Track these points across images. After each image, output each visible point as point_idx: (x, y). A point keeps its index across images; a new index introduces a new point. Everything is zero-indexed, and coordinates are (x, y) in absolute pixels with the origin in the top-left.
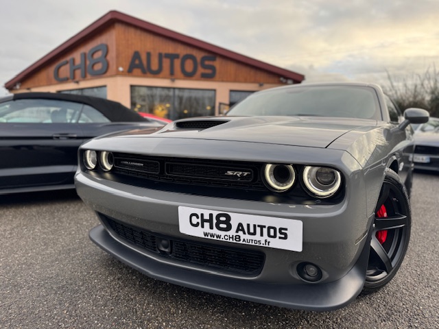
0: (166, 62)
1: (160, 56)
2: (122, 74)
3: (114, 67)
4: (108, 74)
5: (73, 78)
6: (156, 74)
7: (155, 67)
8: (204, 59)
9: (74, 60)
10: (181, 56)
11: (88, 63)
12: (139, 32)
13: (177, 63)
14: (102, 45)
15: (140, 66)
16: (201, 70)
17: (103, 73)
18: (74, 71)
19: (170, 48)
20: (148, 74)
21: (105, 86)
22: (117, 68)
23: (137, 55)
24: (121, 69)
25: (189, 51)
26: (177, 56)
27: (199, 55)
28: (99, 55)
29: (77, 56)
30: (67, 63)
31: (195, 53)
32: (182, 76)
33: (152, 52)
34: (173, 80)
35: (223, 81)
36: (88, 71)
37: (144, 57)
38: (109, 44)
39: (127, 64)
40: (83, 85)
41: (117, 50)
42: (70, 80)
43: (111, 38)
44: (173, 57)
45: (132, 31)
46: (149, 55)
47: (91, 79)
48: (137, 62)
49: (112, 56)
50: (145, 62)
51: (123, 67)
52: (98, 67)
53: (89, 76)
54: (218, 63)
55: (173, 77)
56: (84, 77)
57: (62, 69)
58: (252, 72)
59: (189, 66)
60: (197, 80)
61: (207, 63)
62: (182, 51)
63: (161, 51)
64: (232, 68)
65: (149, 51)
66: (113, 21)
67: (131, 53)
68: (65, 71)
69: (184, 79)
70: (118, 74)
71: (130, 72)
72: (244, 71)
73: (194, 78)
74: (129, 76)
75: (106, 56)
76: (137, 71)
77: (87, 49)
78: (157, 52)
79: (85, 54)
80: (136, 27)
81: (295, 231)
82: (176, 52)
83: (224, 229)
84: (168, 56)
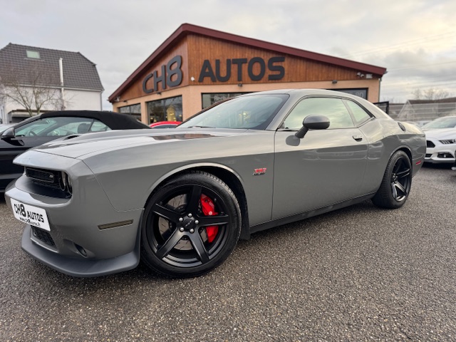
0: (234, 68)
1: (229, 62)
2: (194, 84)
3: (187, 77)
4: (182, 85)
5: (156, 90)
6: (224, 81)
7: (223, 74)
8: (271, 61)
9: (157, 72)
10: (249, 61)
11: (167, 74)
12: (208, 41)
13: (245, 67)
14: (177, 56)
15: (210, 74)
16: (268, 72)
17: (179, 84)
18: (157, 83)
19: (238, 54)
20: (218, 82)
21: (181, 96)
22: (190, 78)
23: (207, 63)
24: (193, 79)
25: (257, 54)
26: (244, 61)
27: (266, 57)
28: (175, 66)
29: (159, 69)
30: (152, 75)
31: (262, 55)
32: (249, 79)
33: (221, 59)
34: (241, 86)
35: (291, 82)
36: (168, 83)
37: (213, 65)
38: (182, 55)
39: (198, 73)
40: (165, 95)
41: (189, 60)
42: (155, 92)
43: (183, 50)
44: (240, 62)
45: (202, 40)
46: (218, 62)
47: (171, 90)
48: (207, 71)
49: (185, 67)
50: (214, 70)
51: (194, 77)
52: (175, 78)
53: (168, 88)
54: (286, 64)
55: (241, 82)
56: (165, 88)
57: (149, 81)
58: (325, 69)
59: (257, 70)
60: (265, 82)
61: (274, 64)
62: (249, 55)
63: (229, 58)
64: (301, 67)
65: (217, 59)
66: (186, 33)
67: (201, 62)
68: (151, 84)
69: (252, 83)
70: (191, 84)
71: (201, 81)
72: (316, 69)
73: (261, 81)
74: (200, 85)
75: (180, 68)
76: (207, 79)
77: (166, 62)
78: (226, 59)
79: (165, 66)
80: (206, 36)
81: (45, 217)
82: (244, 57)
83: (25, 215)
84: (235, 61)
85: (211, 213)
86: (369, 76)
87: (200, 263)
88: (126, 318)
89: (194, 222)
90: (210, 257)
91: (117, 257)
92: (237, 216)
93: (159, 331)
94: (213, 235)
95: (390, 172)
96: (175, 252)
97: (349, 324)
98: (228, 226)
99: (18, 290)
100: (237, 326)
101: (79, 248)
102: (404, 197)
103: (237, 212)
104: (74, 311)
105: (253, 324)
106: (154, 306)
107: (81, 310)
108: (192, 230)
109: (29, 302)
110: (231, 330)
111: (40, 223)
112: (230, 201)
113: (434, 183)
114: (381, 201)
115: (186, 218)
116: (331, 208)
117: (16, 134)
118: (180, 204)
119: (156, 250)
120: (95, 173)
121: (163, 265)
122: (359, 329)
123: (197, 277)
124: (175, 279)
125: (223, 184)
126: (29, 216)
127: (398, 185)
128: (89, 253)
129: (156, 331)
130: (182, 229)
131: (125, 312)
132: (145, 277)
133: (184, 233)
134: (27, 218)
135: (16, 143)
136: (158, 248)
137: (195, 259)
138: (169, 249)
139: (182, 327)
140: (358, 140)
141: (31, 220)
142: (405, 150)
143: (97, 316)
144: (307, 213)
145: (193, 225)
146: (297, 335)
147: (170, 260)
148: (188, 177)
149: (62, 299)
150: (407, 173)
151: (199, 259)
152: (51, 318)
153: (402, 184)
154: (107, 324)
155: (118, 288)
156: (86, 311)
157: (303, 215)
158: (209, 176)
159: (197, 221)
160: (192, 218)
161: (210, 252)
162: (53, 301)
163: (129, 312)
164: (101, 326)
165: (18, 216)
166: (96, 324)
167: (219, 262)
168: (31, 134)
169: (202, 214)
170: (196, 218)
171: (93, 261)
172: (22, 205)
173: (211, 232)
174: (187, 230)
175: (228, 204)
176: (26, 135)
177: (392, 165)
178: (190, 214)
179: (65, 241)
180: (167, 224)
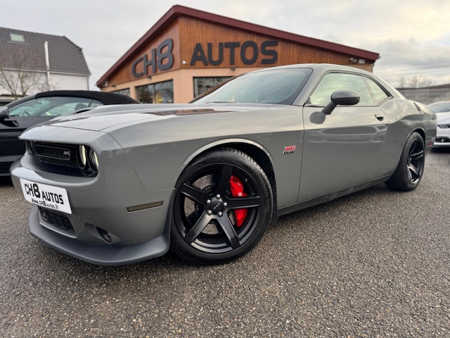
0: (227, 52)
1: (221, 46)
2: (185, 67)
3: (179, 61)
4: (174, 68)
5: (146, 74)
6: (216, 64)
7: (216, 57)
8: (264, 45)
9: (147, 56)
10: (241, 44)
11: (158, 58)
12: (200, 24)
13: (238, 51)
14: (168, 39)
15: (202, 58)
16: (261, 57)
17: (170, 68)
18: (147, 66)
19: (230, 37)
20: (210, 65)
21: (172, 80)
22: (181, 62)
23: (198, 47)
24: (184, 62)
25: (249, 38)
26: (237, 44)
27: (259, 41)
28: (166, 50)
29: (149, 52)
30: (142, 59)
31: (255, 39)
32: (242, 63)
33: (213, 42)
34: (233, 69)
36: (159, 67)
37: (205, 48)
38: (173, 38)
39: (190, 57)
40: (155, 79)
41: (181, 44)
42: (145, 76)
43: (174, 33)
44: (232, 46)
45: (194, 23)
46: (210, 46)
47: (161, 73)
48: (199, 54)
49: (176, 51)
50: (206, 54)
51: (185, 60)
52: (166, 61)
53: (159, 71)
54: (279, 48)
55: (234, 66)
56: (155, 72)
57: (139, 65)
59: (249, 54)
60: (259, 66)
61: (267, 48)
62: (242, 38)
63: (222, 41)
64: (294, 51)
65: (210, 42)
66: (177, 15)
67: (193, 45)
68: (140, 67)
69: (244, 67)
70: (182, 67)
71: (192, 65)
72: (309, 52)
73: (254, 65)
74: (192, 68)
75: (171, 51)
76: (199, 63)
77: (156, 45)
78: (218, 43)
79: (155, 50)
80: (197, 19)
81: (65, 198)
82: (236, 41)
83: (38, 196)
84: (228, 45)
85: (240, 194)
86: (361, 62)
87: (230, 249)
88: (160, 311)
89: (222, 204)
90: (241, 243)
91: (145, 242)
92: (270, 197)
93: (202, 325)
94: (242, 219)
95: (406, 153)
96: (203, 237)
97: (412, 315)
98: (259, 209)
99: (31, 280)
100: (289, 318)
101: (102, 232)
102: (418, 180)
103: (269, 194)
104: (100, 303)
105: (305, 315)
106: (188, 297)
107: (107, 302)
108: (220, 213)
109: (46, 293)
110: (284, 323)
111: (59, 205)
112: (263, 182)
113: (438, 167)
114: (397, 184)
115: (214, 199)
116: (352, 190)
117: (11, 114)
118: (207, 185)
119: (184, 235)
120: (124, 147)
121: (192, 251)
122: (425, 320)
123: (227, 263)
124: (203, 266)
125: (255, 163)
126: (44, 197)
127: (411, 167)
128: (115, 238)
129: (199, 326)
130: (210, 212)
131: (158, 303)
132: (170, 264)
133: (212, 217)
134: (41, 199)
135: (10, 124)
136: (186, 232)
137: (224, 245)
138: (198, 234)
139: (227, 320)
140: (380, 119)
141: (47, 202)
142: (419, 131)
143: (127, 309)
144: (330, 195)
145: (222, 208)
146: (360, 328)
147: (199, 245)
148: (218, 154)
149: (83, 290)
150: (421, 154)
151: (229, 244)
152: (76, 312)
153: (416, 166)
154: (141, 318)
155: (143, 276)
156: (113, 303)
157: (327, 197)
158: (240, 153)
159: (226, 204)
160: (221, 200)
161: (240, 236)
162: (73, 292)
163: (162, 303)
164: (135, 320)
165: (29, 198)
166: (128, 317)
167: (250, 247)
168: (26, 115)
169: (231, 196)
170: (225, 200)
171: (118, 247)
172: (35, 185)
173: (240, 216)
174: (215, 213)
175: (260, 184)
176: (20, 115)
177: (408, 146)
178: (219, 196)
179: (86, 225)
180: (193, 206)
